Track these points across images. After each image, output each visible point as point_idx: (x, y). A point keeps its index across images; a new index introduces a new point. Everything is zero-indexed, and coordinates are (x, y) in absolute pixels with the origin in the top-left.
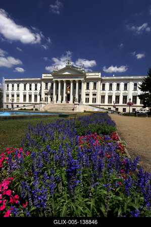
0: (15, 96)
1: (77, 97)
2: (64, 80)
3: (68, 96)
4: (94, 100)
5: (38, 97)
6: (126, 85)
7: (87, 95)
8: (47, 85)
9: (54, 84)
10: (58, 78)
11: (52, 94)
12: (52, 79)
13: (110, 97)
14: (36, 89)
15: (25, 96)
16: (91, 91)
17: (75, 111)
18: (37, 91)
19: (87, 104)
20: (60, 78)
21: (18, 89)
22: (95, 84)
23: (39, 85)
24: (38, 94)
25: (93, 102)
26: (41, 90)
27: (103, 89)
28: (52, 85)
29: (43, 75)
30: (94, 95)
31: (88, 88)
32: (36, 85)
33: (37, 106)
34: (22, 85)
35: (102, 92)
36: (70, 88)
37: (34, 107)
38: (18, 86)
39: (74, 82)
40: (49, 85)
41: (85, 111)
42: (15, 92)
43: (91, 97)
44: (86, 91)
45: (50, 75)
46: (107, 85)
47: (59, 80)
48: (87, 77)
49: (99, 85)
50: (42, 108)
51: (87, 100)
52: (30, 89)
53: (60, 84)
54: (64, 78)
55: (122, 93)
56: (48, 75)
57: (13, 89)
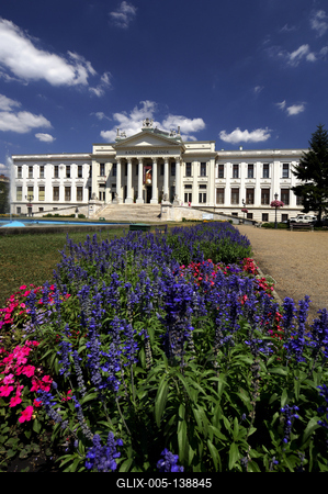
0: (36, 189)
1: (166, 191)
2: (138, 157)
3: (149, 189)
4: (203, 198)
5: (86, 191)
6: (266, 168)
7: (188, 186)
8: (102, 166)
9: (119, 166)
10: (126, 154)
11: (114, 186)
12: (114, 156)
13: (235, 192)
14: (80, 176)
15: (56, 190)
16: (196, 178)
17: (163, 219)
18: (81, 180)
20: (130, 153)
21: (42, 176)
22: (203, 166)
23: (86, 168)
24: (84, 185)
25: (200, 201)
26: (90, 176)
27: (221, 175)
28: (115, 166)
29: (95, 148)
30: (203, 186)
31: (189, 173)
32: (80, 168)
33: (82, 210)
34: (49, 169)
35: (218, 181)
36: (151, 172)
37: (77, 211)
38: (42, 169)
39: (161, 162)
40: (109, 167)
41: (184, 220)
42: (36, 182)
43: (196, 191)
44: (186, 179)
45: (110, 148)
46: (228, 168)
47: (128, 157)
48: (187, 152)
49: (212, 167)
50: (93, 213)
51: (188, 198)
52: (68, 176)
53: (130, 166)
54: (139, 153)
55: (258, 183)
56: (105, 148)
57: (31, 176)
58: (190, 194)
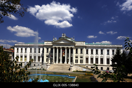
0: (24, 57)
2: (60, 47)
3: (64, 58)
4: (81, 61)
6: (102, 51)
7: (77, 57)
8: (48, 49)
9: (54, 50)
10: (56, 46)
11: (52, 56)
12: (52, 46)
13: (92, 59)
14: (39, 52)
15: (31, 57)
16: (79, 54)
17: (71, 71)
18: (40, 54)
19: (77, 64)
20: (58, 46)
21: (26, 52)
22: (81, 50)
23: (41, 49)
24: (41, 56)
25: (81, 63)
27: (87, 53)
28: (52, 49)
29: (45, 43)
30: (81, 57)
31: (77, 53)
32: (39, 49)
34: (28, 49)
35: (86, 55)
36: (65, 52)
37: (42, 67)
38: (26, 49)
39: (68, 49)
40: (50, 49)
41: (77, 71)
43: (79, 59)
44: (76, 55)
45: (51, 43)
46: (90, 51)
47: (57, 47)
48: (76, 45)
49: (84, 50)
50: (48, 68)
51: (77, 61)
52: (35, 52)
53: (57, 50)
54: (61, 46)
55: (99, 56)
56: (49, 43)
57: (22, 52)
58: (77, 60)
